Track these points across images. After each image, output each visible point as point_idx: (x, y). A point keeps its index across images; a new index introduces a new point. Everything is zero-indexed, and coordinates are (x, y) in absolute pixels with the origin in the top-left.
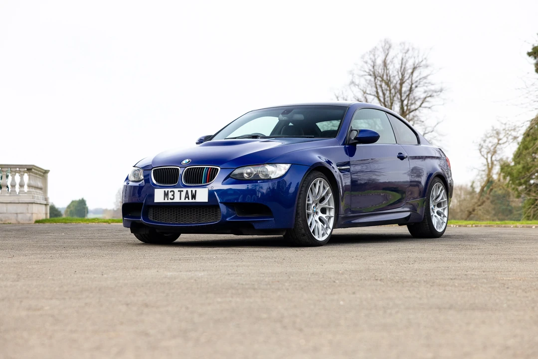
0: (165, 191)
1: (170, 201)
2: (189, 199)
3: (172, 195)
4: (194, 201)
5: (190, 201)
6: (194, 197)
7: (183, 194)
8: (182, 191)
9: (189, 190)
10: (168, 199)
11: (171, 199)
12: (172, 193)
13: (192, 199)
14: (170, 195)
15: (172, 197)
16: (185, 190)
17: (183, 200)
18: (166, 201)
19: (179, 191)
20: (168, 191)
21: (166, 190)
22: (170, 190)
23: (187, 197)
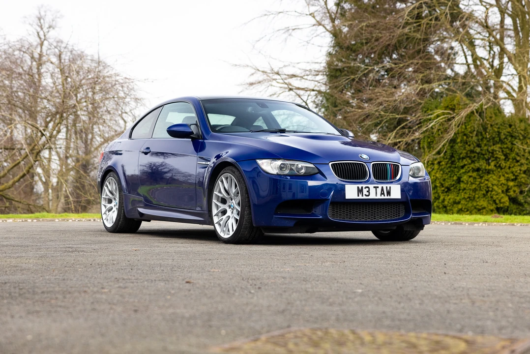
0: (358, 187)
1: (365, 197)
2: (384, 196)
3: (367, 191)
4: (389, 197)
5: (386, 197)
6: (389, 193)
7: (379, 190)
8: (378, 187)
9: (385, 186)
10: (362, 196)
11: (366, 195)
12: (367, 189)
13: (387, 196)
14: (365, 191)
15: (367, 194)
16: (380, 186)
17: (379, 197)
18: (360, 197)
19: (374, 187)
20: (362, 187)
21: (360, 186)
22: (364, 186)
23: (382, 193)
